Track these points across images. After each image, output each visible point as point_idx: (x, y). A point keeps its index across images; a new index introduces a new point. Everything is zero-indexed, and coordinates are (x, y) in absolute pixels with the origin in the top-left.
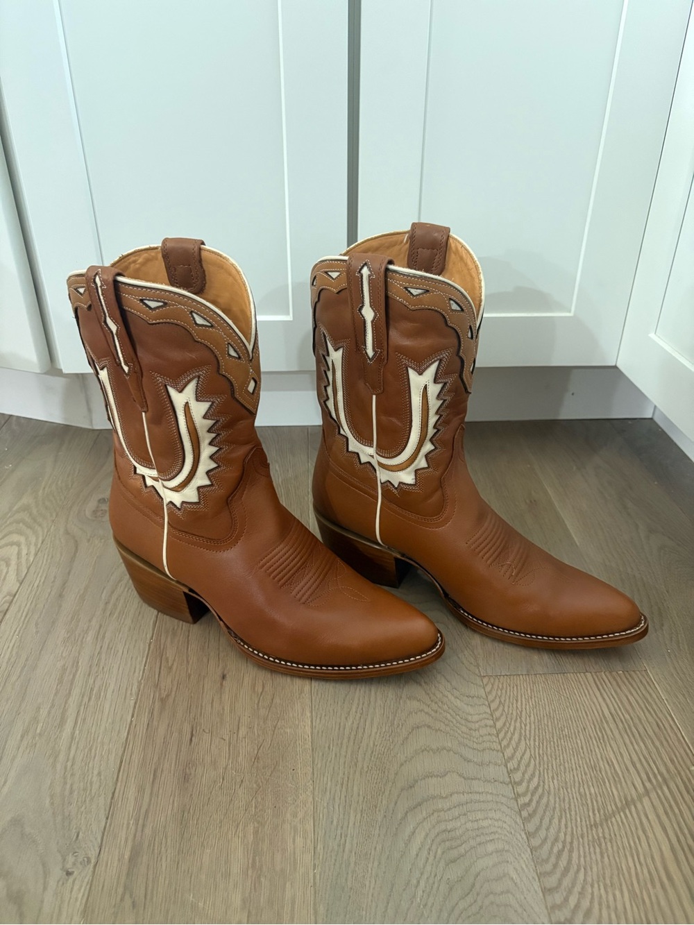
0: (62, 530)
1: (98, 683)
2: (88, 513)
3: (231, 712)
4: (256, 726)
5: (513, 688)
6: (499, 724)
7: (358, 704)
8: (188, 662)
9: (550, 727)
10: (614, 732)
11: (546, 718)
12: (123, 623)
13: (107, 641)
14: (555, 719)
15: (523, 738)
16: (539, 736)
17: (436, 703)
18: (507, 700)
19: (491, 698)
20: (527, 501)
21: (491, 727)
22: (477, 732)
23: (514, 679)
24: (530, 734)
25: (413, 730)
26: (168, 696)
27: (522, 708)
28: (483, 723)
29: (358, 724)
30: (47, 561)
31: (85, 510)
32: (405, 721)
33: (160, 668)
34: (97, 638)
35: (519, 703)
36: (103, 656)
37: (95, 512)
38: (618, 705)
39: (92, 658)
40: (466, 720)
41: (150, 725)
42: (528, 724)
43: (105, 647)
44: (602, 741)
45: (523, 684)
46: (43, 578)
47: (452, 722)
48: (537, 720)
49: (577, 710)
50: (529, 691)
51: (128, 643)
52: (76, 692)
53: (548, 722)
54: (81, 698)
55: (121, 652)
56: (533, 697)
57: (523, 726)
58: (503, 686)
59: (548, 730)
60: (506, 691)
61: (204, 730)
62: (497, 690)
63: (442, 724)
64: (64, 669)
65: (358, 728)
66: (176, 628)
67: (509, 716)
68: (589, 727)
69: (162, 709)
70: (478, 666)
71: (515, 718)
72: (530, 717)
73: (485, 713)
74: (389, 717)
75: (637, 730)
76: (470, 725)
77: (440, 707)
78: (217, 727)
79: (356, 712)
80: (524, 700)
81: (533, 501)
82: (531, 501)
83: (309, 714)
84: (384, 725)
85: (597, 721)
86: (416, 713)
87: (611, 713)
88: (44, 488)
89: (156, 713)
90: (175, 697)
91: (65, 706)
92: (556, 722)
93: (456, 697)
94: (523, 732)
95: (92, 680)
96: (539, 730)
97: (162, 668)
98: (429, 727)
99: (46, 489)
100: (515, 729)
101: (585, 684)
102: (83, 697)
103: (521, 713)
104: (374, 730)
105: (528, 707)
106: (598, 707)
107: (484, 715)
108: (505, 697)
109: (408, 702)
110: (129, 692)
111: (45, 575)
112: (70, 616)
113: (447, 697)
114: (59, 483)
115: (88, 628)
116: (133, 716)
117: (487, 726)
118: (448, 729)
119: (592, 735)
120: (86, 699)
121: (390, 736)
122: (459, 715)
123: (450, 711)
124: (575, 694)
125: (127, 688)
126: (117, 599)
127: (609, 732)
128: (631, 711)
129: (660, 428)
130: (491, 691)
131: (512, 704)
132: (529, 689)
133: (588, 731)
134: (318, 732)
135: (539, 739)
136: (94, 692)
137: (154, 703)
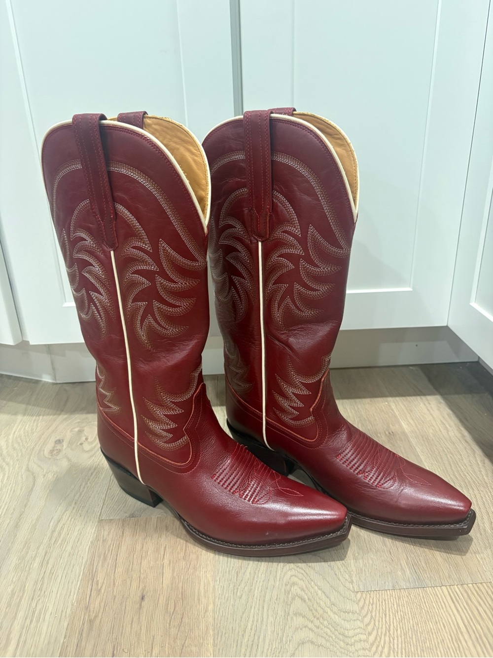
0: (24, 468)
1: (39, 607)
2: (46, 453)
3: (147, 631)
4: (167, 644)
5: (382, 603)
6: (372, 638)
7: (253, 622)
8: (114, 584)
9: (414, 639)
10: (468, 643)
11: (410, 632)
12: (65, 550)
13: (50, 566)
14: (419, 633)
15: (392, 652)
16: (405, 650)
17: (318, 619)
18: (378, 614)
19: (364, 612)
20: (387, 433)
21: (364, 641)
22: (353, 646)
23: (382, 594)
24: (398, 648)
25: (298, 646)
26: (96, 617)
27: (390, 623)
28: (357, 638)
29: (253, 641)
30: (9, 495)
31: (44, 450)
32: (292, 637)
33: (91, 591)
34: (42, 563)
35: (388, 617)
36: (46, 581)
37: (51, 452)
38: (469, 615)
39: (36, 582)
40: (343, 635)
41: (79, 645)
42: (396, 638)
43: (48, 571)
44: (458, 652)
45: (390, 599)
46: (5, 510)
47: (332, 637)
48: (403, 633)
49: (437, 623)
50: (395, 606)
51: (67, 569)
52: (21, 614)
53: (412, 636)
54: (24, 621)
55: (60, 576)
56: (399, 611)
57: (391, 639)
58: (373, 601)
59: (413, 643)
60: (376, 606)
61: (123, 649)
62: (369, 605)
63: (323, 639)
64: (13, 593)
65: (252, 644)
66: (106, 554)
67: (380, 631)
68: (447, 638)
69: (90, 629)
70: (352, 582)
71: (384, 632)
72: (397, 630)
73: (359, 628)
74: (278, 634)
75: (488, 640)
76: (347, 640)
77: (322, 623)
78: (134, 646)
79: (251, 629)
80: (391, 615)
81: (391, 433)
82: (389, 433)
83: (211, 632)
84: (275, 641)
85: (453, 633)
86: (301, 629)
87: (464, 624)
88: (15, 432)
89: (84, 635)
90: (102, 617)
91: (10, 628)
92: (419, 635)
93: (335, 613)
94: (392, 645)
95: (35, 604)
96: (405, 643)
97: (93, 591)
98: (312, 642)
99: (16, 433)
100: (385, 643)
101: (441, 597)
102: (26, 619)
103: (389, 628)
104: (266, 647)
105: (395, 621)
106: (454, 618)
107: (359, 630)
108: (376, 612)
109: (295, 618)
110: (64, 613)
111: (6, 508)
112: (23, 544)
113: (327, 613)
114: (27, 427)
115: (36, 555)
116: (65, 638)
117: (361, 641)
118: (328, 644)
119: (450, 646)
120: (28, 621)
121: (279, 653)
122: (337, 631)
123: (330, 626)
124: (434, 607)
125: (62, 611)
126: (62, 527)
127: (464, 643)
128: (481, 622)
129: (485, 369)
130: (363, 606)
131: (382, 619)
132: (395, 604)
133: (446, 641)
134: (219, 650)
135: (406, 652)
136: (36, 615)
137: (83, 624)
